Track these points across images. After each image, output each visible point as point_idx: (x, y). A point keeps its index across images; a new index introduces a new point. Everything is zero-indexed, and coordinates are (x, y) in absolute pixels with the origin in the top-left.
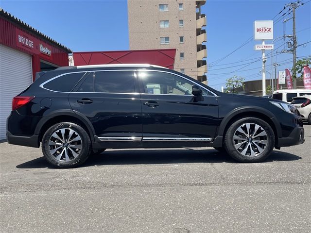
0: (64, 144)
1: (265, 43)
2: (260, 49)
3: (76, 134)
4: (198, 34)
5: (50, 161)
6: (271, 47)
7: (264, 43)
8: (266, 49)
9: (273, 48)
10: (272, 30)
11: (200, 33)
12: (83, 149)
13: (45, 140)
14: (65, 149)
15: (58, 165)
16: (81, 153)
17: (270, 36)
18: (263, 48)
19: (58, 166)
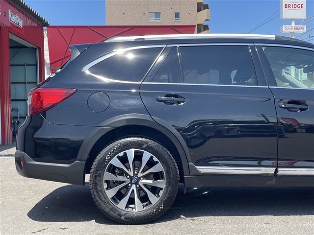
0: (131, 178)
1: (295, 24)
2: (289, 31)
3: (155, 159)
4: (199, 10)
5: (107, 210)
6: (303, 29)
7: (293, 24)
8: (296, 31)
9: (305, 31)
10: (304, 6)
11: (202, 8)
12: (167, 187)
13: (97, 170)
14: (134, 187)
15: (123, 218)
16: (164, 194)
17: (301, 14)
18: (293, 31)
19: (122, 220)
